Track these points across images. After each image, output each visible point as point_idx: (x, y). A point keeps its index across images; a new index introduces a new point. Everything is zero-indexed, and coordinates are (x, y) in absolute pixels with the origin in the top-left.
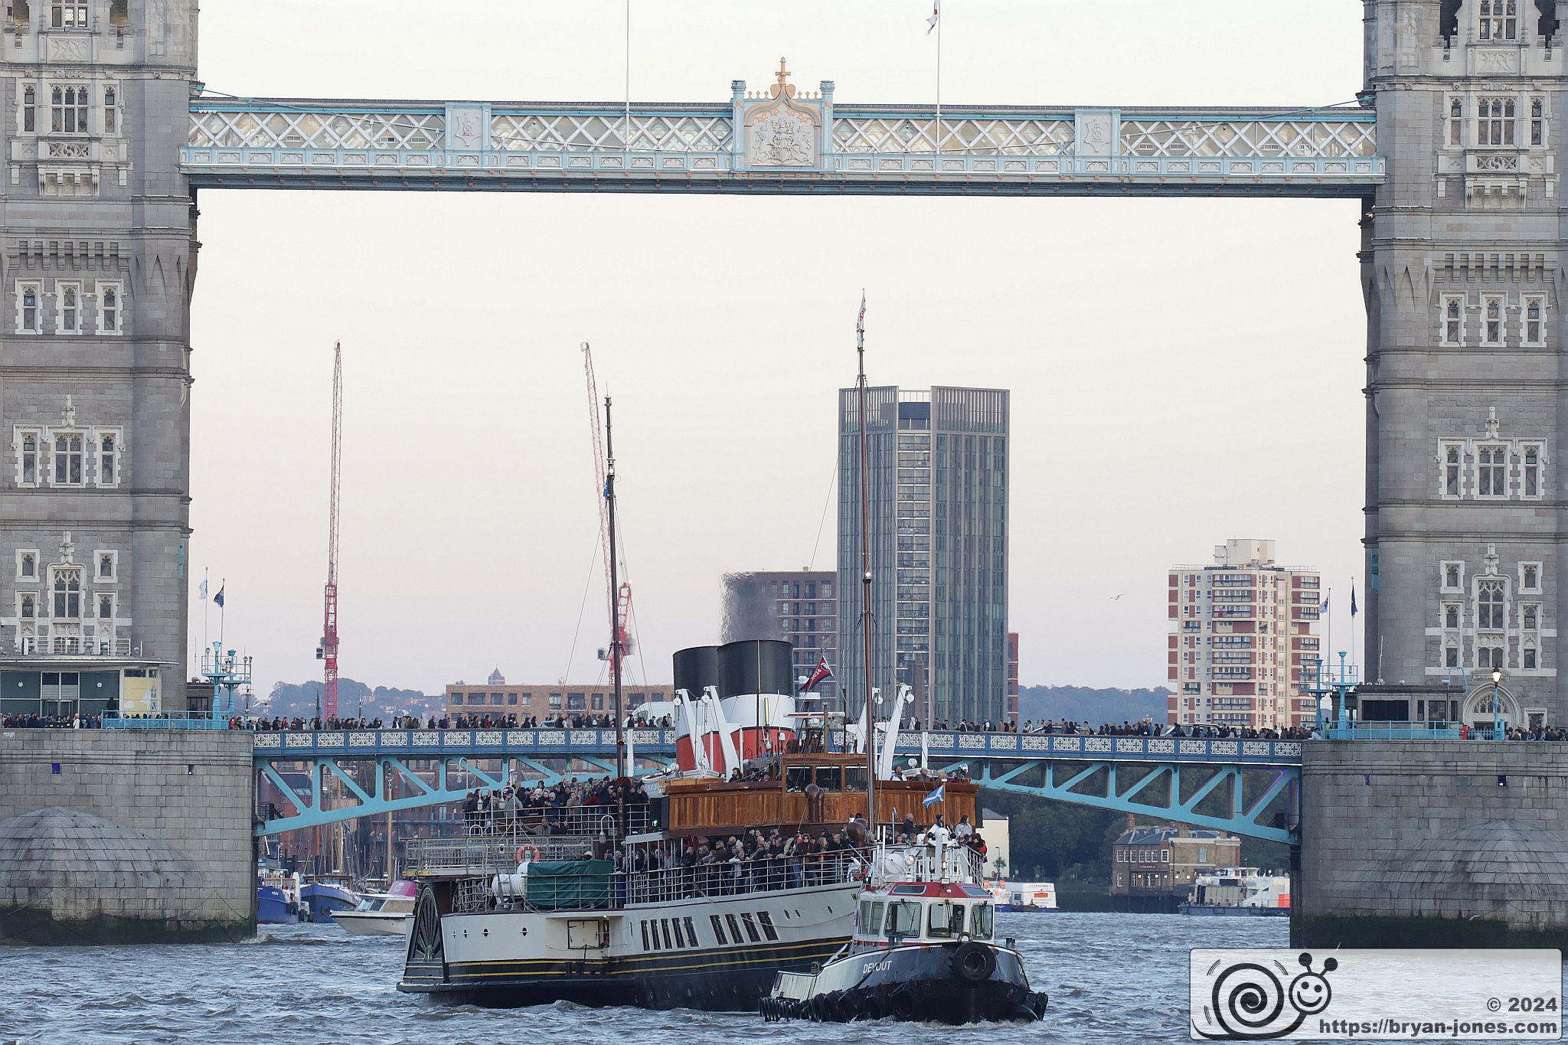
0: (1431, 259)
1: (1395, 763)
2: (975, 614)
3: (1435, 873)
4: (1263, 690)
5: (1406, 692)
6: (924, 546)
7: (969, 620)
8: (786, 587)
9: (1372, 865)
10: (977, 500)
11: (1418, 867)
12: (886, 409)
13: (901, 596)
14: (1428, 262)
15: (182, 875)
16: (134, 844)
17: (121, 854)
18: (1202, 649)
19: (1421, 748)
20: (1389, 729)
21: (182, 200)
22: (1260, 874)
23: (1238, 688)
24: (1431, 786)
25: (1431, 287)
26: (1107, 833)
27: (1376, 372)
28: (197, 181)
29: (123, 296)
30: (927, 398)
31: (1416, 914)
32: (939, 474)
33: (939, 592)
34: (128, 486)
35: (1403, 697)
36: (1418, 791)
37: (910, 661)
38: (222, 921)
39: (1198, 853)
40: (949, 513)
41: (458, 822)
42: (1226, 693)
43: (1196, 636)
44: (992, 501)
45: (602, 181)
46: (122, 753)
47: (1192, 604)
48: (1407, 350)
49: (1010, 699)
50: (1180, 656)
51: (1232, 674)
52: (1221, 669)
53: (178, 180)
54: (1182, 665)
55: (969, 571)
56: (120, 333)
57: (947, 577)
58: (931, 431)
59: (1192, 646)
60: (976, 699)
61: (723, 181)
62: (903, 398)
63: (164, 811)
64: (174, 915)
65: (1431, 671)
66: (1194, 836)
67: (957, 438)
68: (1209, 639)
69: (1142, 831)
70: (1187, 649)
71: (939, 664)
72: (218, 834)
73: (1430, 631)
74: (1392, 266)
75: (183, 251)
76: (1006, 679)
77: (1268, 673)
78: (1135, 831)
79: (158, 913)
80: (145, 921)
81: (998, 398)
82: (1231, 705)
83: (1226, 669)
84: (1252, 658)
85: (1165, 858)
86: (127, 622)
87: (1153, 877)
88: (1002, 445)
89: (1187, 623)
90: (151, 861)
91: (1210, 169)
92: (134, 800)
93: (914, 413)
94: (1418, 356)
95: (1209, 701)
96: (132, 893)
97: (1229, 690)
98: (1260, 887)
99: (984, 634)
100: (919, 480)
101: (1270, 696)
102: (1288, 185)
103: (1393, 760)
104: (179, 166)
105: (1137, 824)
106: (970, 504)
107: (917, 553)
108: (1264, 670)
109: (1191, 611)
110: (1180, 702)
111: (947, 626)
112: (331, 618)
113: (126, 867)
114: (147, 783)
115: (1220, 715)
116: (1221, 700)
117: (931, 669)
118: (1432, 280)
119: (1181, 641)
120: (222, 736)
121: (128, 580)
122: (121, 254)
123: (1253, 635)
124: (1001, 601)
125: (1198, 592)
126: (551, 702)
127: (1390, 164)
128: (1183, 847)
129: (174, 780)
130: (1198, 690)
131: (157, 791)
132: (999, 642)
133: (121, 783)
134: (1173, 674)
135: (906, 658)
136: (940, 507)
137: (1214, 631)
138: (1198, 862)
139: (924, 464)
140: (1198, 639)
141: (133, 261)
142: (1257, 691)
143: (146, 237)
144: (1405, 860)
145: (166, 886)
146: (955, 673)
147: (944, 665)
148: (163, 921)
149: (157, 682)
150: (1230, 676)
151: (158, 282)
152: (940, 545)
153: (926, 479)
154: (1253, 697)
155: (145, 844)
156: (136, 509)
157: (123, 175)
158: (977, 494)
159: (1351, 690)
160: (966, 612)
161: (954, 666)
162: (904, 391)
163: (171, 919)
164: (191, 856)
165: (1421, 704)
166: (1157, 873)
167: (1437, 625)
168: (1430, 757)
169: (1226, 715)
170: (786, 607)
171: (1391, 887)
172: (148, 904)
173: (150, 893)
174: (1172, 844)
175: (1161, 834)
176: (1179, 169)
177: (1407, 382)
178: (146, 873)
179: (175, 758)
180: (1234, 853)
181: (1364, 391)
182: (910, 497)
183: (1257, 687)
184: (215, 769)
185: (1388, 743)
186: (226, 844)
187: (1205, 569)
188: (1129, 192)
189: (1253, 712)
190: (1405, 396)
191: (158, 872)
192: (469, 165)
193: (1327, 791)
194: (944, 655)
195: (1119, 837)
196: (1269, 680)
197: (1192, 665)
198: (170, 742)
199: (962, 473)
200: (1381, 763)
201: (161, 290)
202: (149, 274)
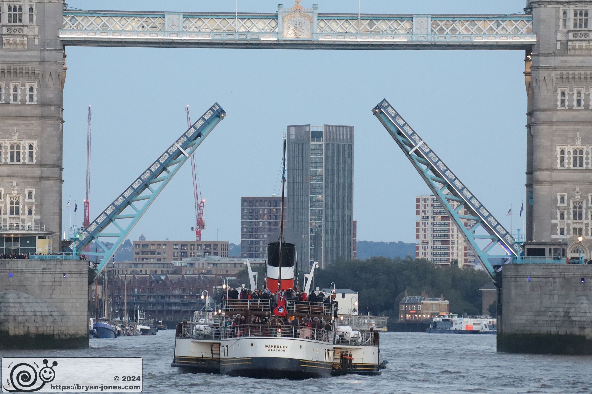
0: (554, 74)
1: (540, 273)
2: (340, 213)
3: (556, 316)
4: (453, 243)
5: (544, 245)
6: (320, 187)
7: (338, 215)
8: (266, 203)
9: (531, 313)
10: (341, 169)
11: (549, 314)
12: (306, 133)
13: (311, 206)
14: (553, 75)
15: (61, 317)
16: (42, 305)
17: (37, 309)
18: (429, 227)
19: (550, 267)
20: (538, 260)
21: (60, 50)
22: (458, 317)
23: (443, 242)
24: (554, 282)
25: (554, 85)
26: (396, 299)
27: (531, 119)
28: (66, 43)
29: (37, 89)
30: (322, 129)
31: (549, 333)
32: (327, 159)
33: (327, 204)
34: (39, 163)
35: (543, 247)
36: (549, 284)
37: (316, 232)
38: (77, 335)
39: (432, 307)
40: (330, 175)
41: (142, 294)
42: (439, 244)
43: (427, 222)
44: (347, 169)
45: (226, 44)
46: (37, 269)
47: (425, 209)
48: (545, 110)
49: (354, 246)
50: (421, 230)
51: (441, 236)
52: (436, 235)
53: (59, 42)
54: (421, 233)
55: (338, 197)
56: (36, 103)
57: (330, 199)
58: (323, 142)
59: (425, 226)
60: (340, 247)
61: (274, 44)
62: (312, 129)
63: (54, 292)
64: (57, 333)
65: (554, 237)
66: (431, 300)
67: (333, 145)
68: (432, 223)
69: (410, 298)
70: (423, 227)
71: (326, 233)
72: (75, 301)
73: (553, 221)
74: (539, 77)
75: (60, 71)
76: (352, 239)
77: (455, 236)
78: (408, 298)
79: (51, 332)
80: (47, 335)
81: (349, 129)
82: (440, 249)
83: (439, 235)
84: (449, 230)
85: (419, 309)
86: (39, 217)
87: (415, 316)
88: (351, 147)
89: (423, 217)
90: (49, 311)
91: (466, 39)
92: (42, 286)
93: (317, 135)
94: (549, 112)
95: (432, 247)
96: (41, 324)
97: (440, 243)
98: (459, 322)
99: (344, 221)
100: (319, 161)
101: (456, 245)
102: (497, 45)
103: (539, 272)
104: (59, 37)
105: (408, 295)
106: (338, 171)
107: (318, 189)
108: (453, 235)
109: (425, 212)
110: (421, 248)
111: (330, 218)
112: (87, 215)
113: (39, 314)
114: (47, 281)
115: (436, 253)
116: (436, 247)
117: (323, 235)
118: (554, 82)
119: (421, 224)
120: (77, 262)
121: (39, 201)
122: (36, 72)
123: (449, 221)
124: (350, 208)
125: (428, 205)
126: (174, 248)
127: (538, 37)
128: (426, 304)
129: (58, 279)
130: (428, 243)
131: (51, 284)
132: (349, 224)
133: (37, 281)
134: (418, 237)
135: (314, 230)
136: (327, 171)
137: (434, 220)
138: (432, 310)
139: (321, 155)
140: (428, 223)
141: (41, 74)
142: (450, 243)
143: (46, 65)
144: (544, 311)
145: (54, 321)
146: (332, 236)
147: (328, 233)
148: (53, 335)
149: (51, 240)
150: (440, 238)
151: (50, 83)
152: (327, 186)
153: (321, 161)
154: (449, 245)
155: (46, 305)
156: (42, 173)
157: (37, 40)
158: (341, 167)
159: (522, 244)
160: (337, 212)
161: (332, 234)
162: (313, 127)
163: (56, 335)
164: (65, 309)
165: (550, 250)
166: (417, 314)
167: (556, 219)
168: (554, 271)
169: (438, 252)
170: (266, 211)
171: (539, 322)
172: (47, 328)
173: (48, 324)
174: (422, 303)
175: (418, 299)
176: (454, 39)
177: (544, 123)
178: (47, 316)
179: (58, 271)
180: (446, 307)
181: (526, 126)
182: (315, 168)
183: (450, 242)
184: (74, 275)
185: (537, 265)
186: (78, 305)
187: (430, 196)
188: (433, 48)
189: (449, 251)
190: (543, 129)
191: (51, 316)
192: (174, 37)
193: (513, 284)
194: (328, 229)
195: (401, 300)
196: (455, 239)
197: (425, 233)
198: (56, 264)
199: (335, 159)
200: (534, 273)
201: (52, 86)
202: (47, 79)
